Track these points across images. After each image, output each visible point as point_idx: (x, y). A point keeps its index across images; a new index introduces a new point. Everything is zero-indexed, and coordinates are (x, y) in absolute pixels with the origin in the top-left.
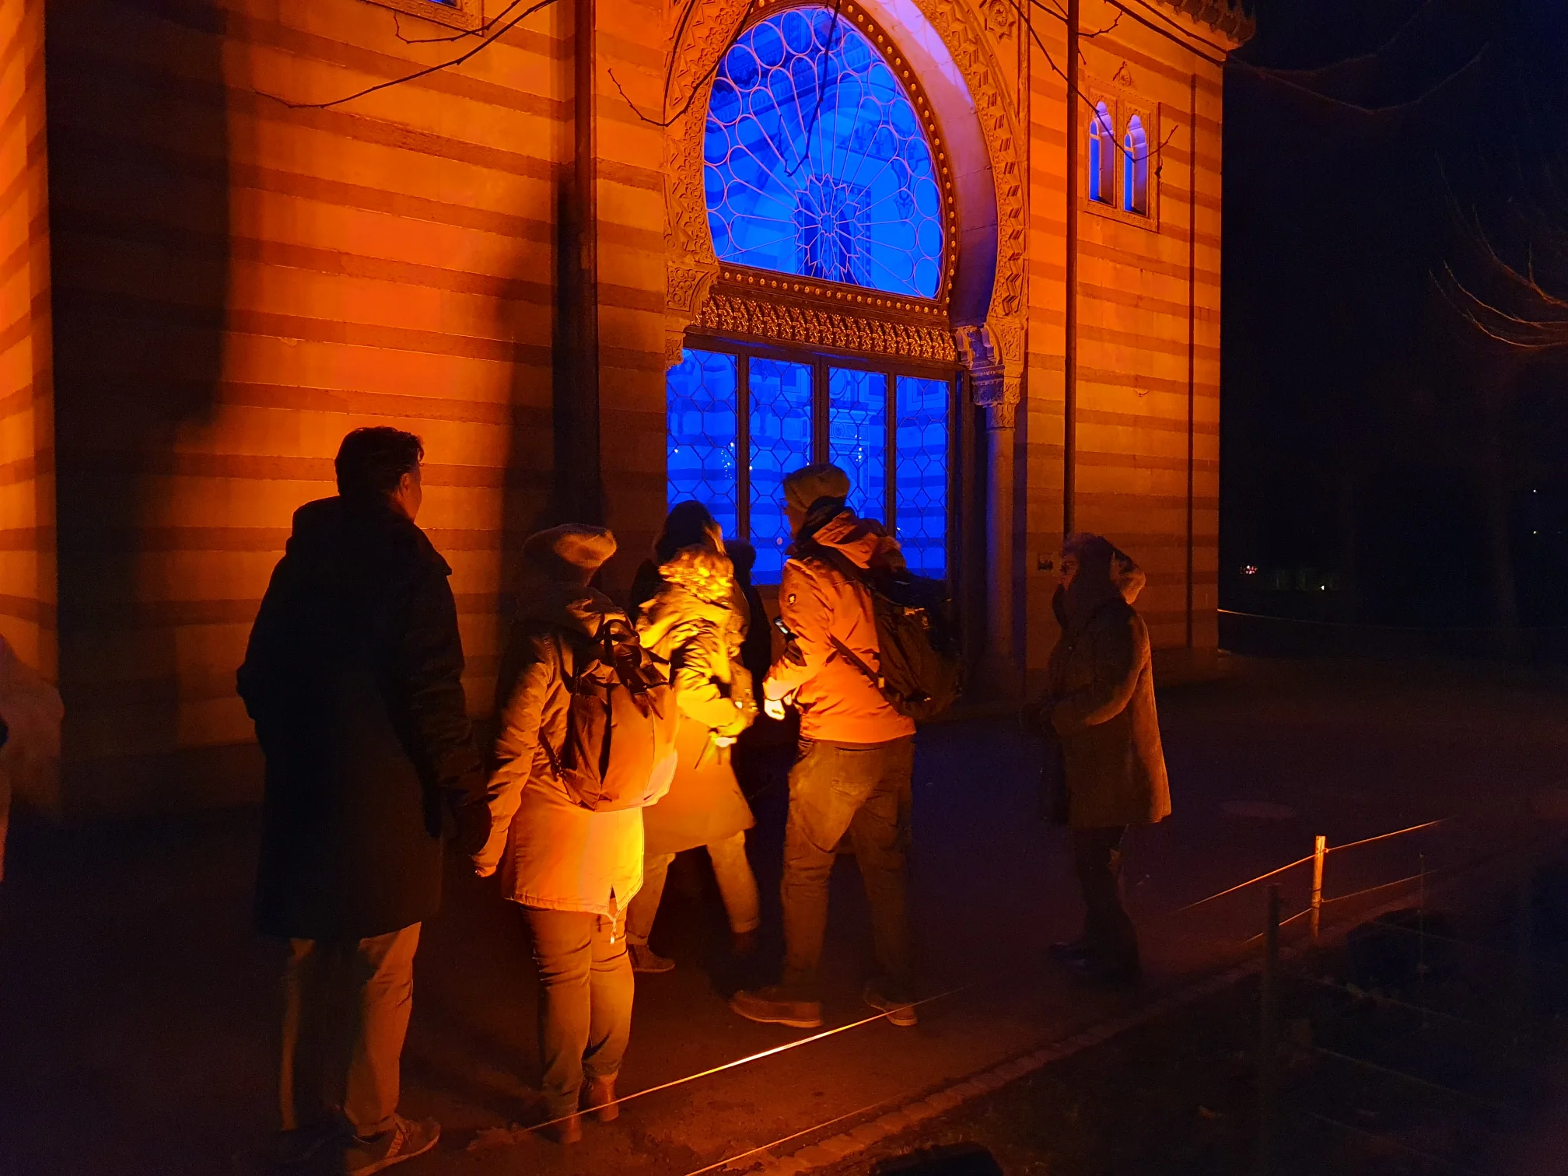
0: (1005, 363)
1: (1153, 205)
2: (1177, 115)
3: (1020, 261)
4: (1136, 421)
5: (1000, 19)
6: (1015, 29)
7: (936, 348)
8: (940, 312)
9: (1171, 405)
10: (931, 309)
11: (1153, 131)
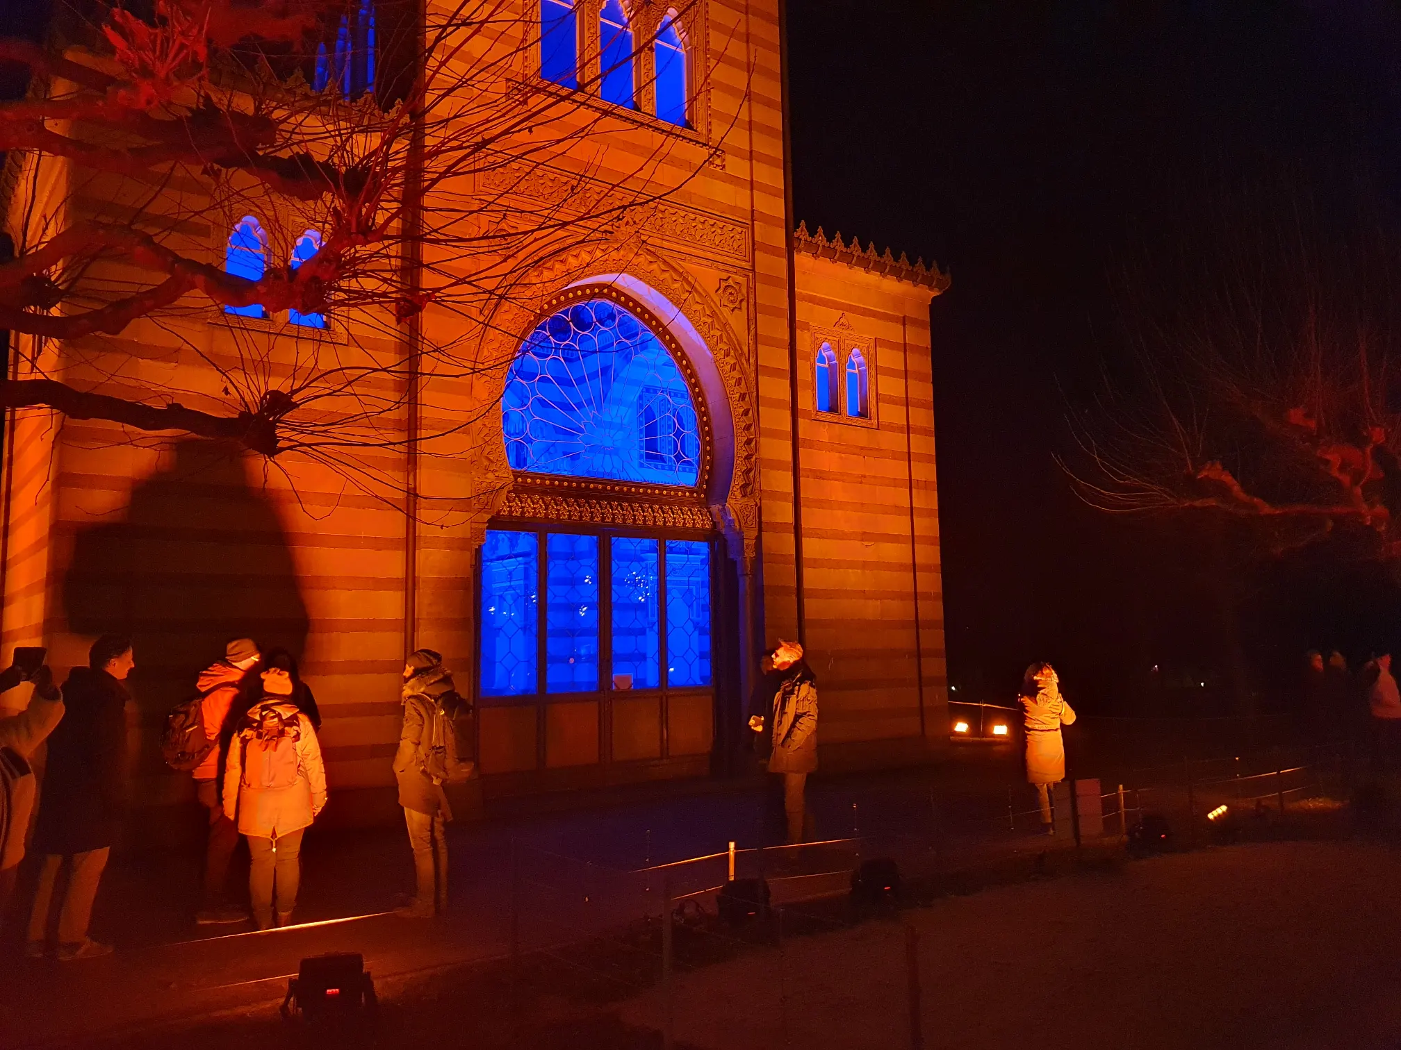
0: (744, 529)
1: (874, 410)
2: (892, 345)
3: (753, 459)
4: (865, 565)
5: (732, 298)
6: (744, 304)
7: (695, 519)
8: (699, 495)
9: (896, 553)
10: (692, 492)
11: (872, 359)
